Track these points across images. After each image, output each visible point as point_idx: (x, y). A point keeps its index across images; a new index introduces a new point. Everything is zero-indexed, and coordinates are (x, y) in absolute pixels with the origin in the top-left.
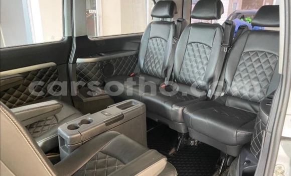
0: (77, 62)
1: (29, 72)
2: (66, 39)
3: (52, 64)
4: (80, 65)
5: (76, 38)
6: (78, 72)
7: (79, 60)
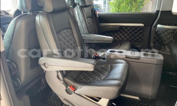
0: (157, 26)
1: (129, 26)
2: (155, 11)
3: (142, 25)
4: (158, 28)
5: (161, 11)
6: (156, 33)
7: (159, 26)
